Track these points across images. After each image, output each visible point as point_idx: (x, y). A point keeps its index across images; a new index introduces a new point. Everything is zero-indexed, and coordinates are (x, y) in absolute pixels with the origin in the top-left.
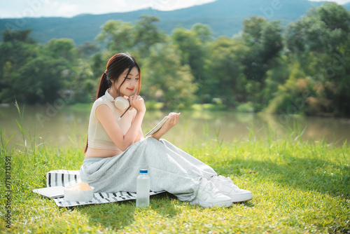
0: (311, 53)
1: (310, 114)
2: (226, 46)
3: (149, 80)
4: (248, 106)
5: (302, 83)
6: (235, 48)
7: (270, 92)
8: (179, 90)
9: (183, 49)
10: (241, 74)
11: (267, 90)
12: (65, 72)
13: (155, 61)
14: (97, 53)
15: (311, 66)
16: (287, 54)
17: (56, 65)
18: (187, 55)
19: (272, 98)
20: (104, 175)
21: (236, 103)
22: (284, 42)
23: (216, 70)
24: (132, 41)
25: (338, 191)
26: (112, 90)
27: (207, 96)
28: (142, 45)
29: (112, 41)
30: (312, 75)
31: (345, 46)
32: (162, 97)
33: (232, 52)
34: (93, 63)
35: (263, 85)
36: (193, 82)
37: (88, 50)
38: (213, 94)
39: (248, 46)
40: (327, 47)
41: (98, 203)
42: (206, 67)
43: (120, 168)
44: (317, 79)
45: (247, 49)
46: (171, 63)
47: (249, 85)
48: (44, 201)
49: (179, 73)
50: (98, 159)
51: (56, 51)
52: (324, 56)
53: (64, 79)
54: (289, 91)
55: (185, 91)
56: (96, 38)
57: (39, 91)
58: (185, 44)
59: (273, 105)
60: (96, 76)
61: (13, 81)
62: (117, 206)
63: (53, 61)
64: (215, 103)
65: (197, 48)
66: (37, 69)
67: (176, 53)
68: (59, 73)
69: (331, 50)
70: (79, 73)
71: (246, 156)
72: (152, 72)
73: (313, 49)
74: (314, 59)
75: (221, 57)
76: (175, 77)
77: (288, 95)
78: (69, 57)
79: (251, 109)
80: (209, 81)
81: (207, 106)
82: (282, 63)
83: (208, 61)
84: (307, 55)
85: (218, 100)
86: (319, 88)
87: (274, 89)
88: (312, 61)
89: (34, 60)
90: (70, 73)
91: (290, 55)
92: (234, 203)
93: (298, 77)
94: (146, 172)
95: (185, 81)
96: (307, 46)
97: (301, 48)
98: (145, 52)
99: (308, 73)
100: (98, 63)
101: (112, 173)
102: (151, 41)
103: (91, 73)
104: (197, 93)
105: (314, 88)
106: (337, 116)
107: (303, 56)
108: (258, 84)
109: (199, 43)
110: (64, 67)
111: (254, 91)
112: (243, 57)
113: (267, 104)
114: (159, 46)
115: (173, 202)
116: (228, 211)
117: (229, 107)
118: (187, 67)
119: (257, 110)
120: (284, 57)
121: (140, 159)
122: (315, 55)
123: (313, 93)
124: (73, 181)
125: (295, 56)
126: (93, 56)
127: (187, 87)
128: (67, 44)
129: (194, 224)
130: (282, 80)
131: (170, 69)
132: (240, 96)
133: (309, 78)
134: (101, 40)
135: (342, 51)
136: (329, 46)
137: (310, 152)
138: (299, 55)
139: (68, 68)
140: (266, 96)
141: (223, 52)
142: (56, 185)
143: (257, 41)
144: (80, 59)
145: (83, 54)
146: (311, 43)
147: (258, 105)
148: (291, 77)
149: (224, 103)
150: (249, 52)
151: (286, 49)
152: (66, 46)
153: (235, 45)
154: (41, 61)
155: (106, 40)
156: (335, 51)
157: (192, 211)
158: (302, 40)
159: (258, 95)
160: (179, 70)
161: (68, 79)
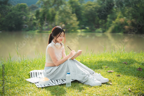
0: (126, 8)
1: (126, 33)
2: (90, 5)
3: (59, 20)
4: (100, 30)
5: (122, 20)
6: (94, 6)
7: (109, 24)
8: (71, 24)
9: (73, 7)
10: (97, 17)
11: (108, 23)
12: (24, 17)
13: (61, 12)
14: (37, 9)
15: (126, 13)
16: (116, 8)
17: (20, 14)
18: (74, 9)
19: (110, 26)
20: (53, 74)
21: (95, 28)
22: (115, 3)
23: (87, 16)
24: (51, 4)
25: (140, 76)
26: (54, 40)
27: (83, 26)
28: (56, 6)
29: (43, 4)
30: (126, 17)
31: (140, 4)
32: (64, 27)
33: (93, 7)
34: (35, 14)
35: (106, 21)
36: (77, 21)
37: (33, 8)
38: (85, 25)
39: (100, 5)
40: (132, 5)
41: (52, 85)
42: (82, 14)
43: (59, 71)
44: (128, 18)
45: (99, 6)
46: (68, 13)
47: (100, 21)
48: (31, 85)
49: (71, 17)
50: (50, 67)
51: (20, 8)
52: (131, 8)
53: (23, 20)
54: (117, 23)
55: (74, 24)
56: (37, 3)
57: (14, 26)
58: (74, 5)
59: (110, 29)
60: (37, 19)
61: (3, 21)
62: (59, 87)
63: (19, 13)
64: (86, 29)
65: (78, 6)
66: (12, 16)
67: (70, 8)
68: (21, 18)
69: (134, 6)
70: (30, 18)
71: (103, 59)
72: (60, 17)
73: (126, 6)
74: (127, 10)
75: (89, 10)
76: (70, 19)
77: (116, 25)
78: (25, 11)
79: (101, 31)
80: (84, 20)
81: (83, 30)
82: (114, 12)
83: (83, 12)
84: (124, 8)
85: (87, 28)
86: (129, 22)
87: (111, 23)
88: (126, 11)
89: (11, 13)
90: (26, 18)
91: (117, 8)
92: (102, 83)
93: (120, 17)
94: (69, 73)
95: (74, 20)
96: (124, 5)
97: (122, 5)
98: (57, 9)
99: (124, 15)
100: (38, 13)
101: (56, 73)
102: (59, 4)
103: (35, 18)
104: (79, 25)
105: (127, 22)
106: (136, 33)
107: (123, 9)
108: (104, 20)
109: (79, 4)
110: (23, 15)
111: (102, 23)
112: (97, 10)
113: (108, 29)
114: (63, 6)
115: (80, 84)
116: (101, 88)
117: (92, 30)
118: (75, 14)
119: (104, 32)
120: (115, 9)
121: (66, 67)
122: (127, 8)
123: (126, 24)
124: (40, 75)
125: (119, 8)
126: (35, 11)
127: (75, 23)
128: (24, 5)
129: (89, 94)
130: (114, 19)
131: (68, 15)
132: (96, 26)
133: (125, 18)
134: (39, 4)
135: (138, 6)
136: (133, 4)
137: (128, 56)
138: (121, 8)
139: (25, 16)
140: (107, 26)
141: (89, 8)
142: (34, 77)
143: (103, 3)
144: (30, 12)
145: (31, 10)
146: (126, 3)
147: (104, 29)
148: (118, 17)
149: (90, 29)
150: (100, 8)
151: (115, 6)
152: (24, 6)
153: (94, 5)
154: (14, 13)
155: (41, 4)
156: (136, 6)
157: (87, 88)
158: (122, 2)
159: (104, 25)
160: (72, 16)
161: (25, 20)
